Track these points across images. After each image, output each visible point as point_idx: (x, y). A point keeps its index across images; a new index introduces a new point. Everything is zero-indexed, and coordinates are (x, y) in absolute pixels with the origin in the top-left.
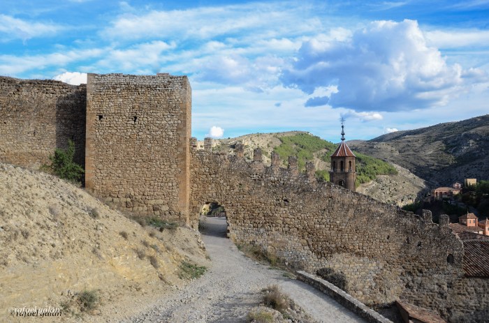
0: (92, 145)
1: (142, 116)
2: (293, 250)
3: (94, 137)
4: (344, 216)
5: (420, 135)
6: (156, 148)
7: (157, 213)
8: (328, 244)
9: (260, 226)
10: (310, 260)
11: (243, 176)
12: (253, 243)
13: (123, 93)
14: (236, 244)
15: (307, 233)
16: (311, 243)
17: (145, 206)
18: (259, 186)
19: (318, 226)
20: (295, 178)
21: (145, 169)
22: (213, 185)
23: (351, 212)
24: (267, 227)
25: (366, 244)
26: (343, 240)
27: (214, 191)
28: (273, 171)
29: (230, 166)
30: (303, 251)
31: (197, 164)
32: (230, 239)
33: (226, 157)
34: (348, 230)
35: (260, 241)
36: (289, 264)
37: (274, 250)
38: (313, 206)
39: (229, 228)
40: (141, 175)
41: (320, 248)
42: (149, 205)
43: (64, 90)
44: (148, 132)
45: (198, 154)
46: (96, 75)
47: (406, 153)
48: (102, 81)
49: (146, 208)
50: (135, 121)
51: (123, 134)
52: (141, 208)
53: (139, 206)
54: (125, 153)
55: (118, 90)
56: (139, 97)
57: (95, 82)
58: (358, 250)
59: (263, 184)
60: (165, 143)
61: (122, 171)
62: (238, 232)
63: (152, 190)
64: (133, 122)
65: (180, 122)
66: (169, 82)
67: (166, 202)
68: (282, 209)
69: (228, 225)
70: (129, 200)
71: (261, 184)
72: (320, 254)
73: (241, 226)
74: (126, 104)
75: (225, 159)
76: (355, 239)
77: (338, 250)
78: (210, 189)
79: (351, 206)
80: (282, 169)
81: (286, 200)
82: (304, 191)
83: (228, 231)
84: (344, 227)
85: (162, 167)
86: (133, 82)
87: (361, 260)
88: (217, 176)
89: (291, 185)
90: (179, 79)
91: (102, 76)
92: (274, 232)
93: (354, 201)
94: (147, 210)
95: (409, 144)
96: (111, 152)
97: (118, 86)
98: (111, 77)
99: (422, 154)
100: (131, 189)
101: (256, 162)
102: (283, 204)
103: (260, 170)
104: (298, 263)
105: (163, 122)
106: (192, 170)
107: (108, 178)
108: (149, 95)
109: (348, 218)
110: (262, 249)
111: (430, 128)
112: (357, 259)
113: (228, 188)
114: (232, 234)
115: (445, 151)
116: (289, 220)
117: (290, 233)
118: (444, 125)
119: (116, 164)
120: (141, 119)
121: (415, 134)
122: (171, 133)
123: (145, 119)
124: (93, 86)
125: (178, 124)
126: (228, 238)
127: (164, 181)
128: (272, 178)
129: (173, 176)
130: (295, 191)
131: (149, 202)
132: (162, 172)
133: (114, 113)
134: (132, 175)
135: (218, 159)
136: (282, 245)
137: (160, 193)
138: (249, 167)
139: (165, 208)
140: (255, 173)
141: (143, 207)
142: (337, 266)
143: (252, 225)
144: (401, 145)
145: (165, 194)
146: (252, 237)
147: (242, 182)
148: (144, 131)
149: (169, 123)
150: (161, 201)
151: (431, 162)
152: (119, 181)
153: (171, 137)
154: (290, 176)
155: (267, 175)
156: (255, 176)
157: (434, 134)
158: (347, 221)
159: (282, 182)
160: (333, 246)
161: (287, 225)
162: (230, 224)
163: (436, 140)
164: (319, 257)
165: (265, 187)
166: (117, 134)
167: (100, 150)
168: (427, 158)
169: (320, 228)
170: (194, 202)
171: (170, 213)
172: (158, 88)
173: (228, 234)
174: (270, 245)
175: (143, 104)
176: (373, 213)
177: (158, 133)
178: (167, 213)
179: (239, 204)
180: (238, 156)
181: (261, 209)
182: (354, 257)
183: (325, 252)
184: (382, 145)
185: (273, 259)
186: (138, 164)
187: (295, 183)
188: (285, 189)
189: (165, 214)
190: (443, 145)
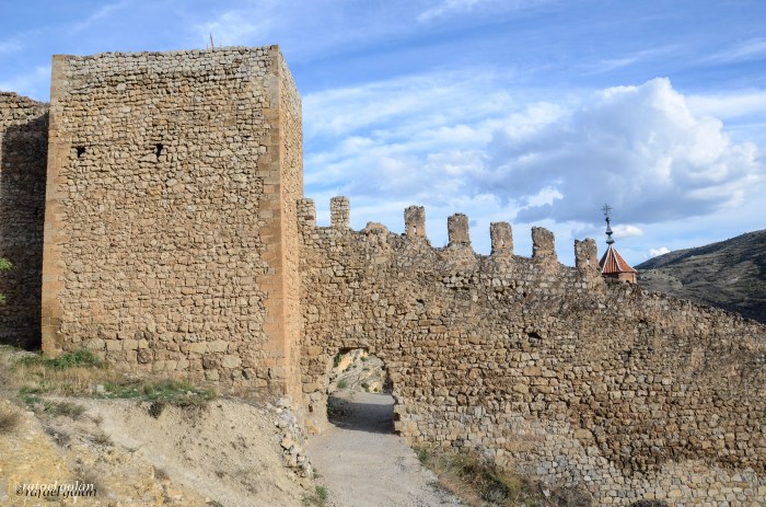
0: (59, 217)
1: (175, 143)
2: (558, 457)
3: (65, 196)
4: (681, 365)
5: (714, 254)
6: (209, 214)
7: (214, 374)
8: (645, 437)
9: (473, 400)
10: (605, 481)
11: (425, 279)
12: (458, 443)
13: (132, 93)
14: (416, 449)
15: (590, 413)
16: (602, 438)
17: (183, 358)
18: (466, 303)
19: (618, 394)
20: (552, 279)
21: (183, 268)
22: (356, 306)
23: (697, 353)
24: (491, 401)
25: (746, 437)
26: (684, 427)
27: (358, 321)
28: (497, 266)
29: (394, 259)
30: (584, 459)
31: (317, 257)
32: (402, 437)
33: (383, 238)
34: (695, 401)
35: (475, 438)
36: (553, 494)
37: (513, 460)
38: (601, 345)
39: (397, 409)
40: (172, 281)
41: (628, 450)
42: (192, 356)
43: (20, 111)
44: (188, 179)
45: (317, 236)
46: (72, 58)
47: (694, 284)
48: (86, 71)
49: (184, 363)
50: (158, 154)
51: (131, 187)
52: (172, 364)
53: (168, 357)
54: (136, 231)
55: (122, 87)
56: (167, 99)
57: (70, 74)
58: (726, 452)
59: (475, 298)
60: (229, 203)
61: (126, 272)
62: (420, 417)
63: (200, 317)
64: (154, 158)
65: (263, 149)
66: (237, 61)
67: (234, 346)
68: (525, 356)
69: (397, 402)
70: (144, 344)
71: (470, 297)
72: (628, 465)
73: (428, 402)
74: (138, 117)
75: (380, 244)
76: (713, 424)
77: (674, 453)
78: (347, 315)
79: (695, 339)
80: (519, 260)
81: (533, 335)
82: (575, 308)
83: (397, 417)
84: (682, 394)
85: (224, 259)
86: (154, 68)
87: (737, 478)
88: (364, 284)
89: (543, 296)
90: (260, 53)
91: (86, 59)
92: (509, 414)
93: (701, 326)
94: (189, 369)
95: (697, 269)
96: (102, 230)
97: (121, 78)
98: (106, 60)
99: (721, 283)
100: (149, 316)
101: (454, 246)
102: (526, 344)
103: (464, 264)
104: (575, 489)
105: (223, 154)
106: (305, 274)
107: (94, 292)
108: (191, 94)
109: (690, 369)
110: (482, 459)
111: (729, 242)
112: (724, 474)
113: (391, 311)
114: (406, 424)
115: (760, 277)
116: (544, 382)
117: (549, 416)
118: (753, 235)
119: (114, 257)
120: (172, 149)
121: (705, 253)
122: (244, 178)
123: (181, 148)
124: (66, 83)
125: (259, 155)
126: (398, 433)
127: (228, 293)
128: (496, 282)
129: (250, 280)
130: (555, 310)
131: (192, 347)
132: (223, 273)
133: (112, 140)
134: (152, 283)
135: (365, 244)
136: (530, 445)
137: (220, 325)
138: (440, 258)
139: (232, 362)
140: (453, 273)
141: (178, 359)
142: (675, 494)
143: (453, 400)
144: (685, 272)
145: (231, 326)
146: (456, 429)
147: (424, 295)
148: (179, 175)
149: (238, 153)
150: (221, 346)
151: (739, 296)
152: (119, 300)
153: (243, 186)
154: (539, 275)
155: (484, 276)
156: (454, 279)
157: (738, 251)
158: (688, 378)
159: (520, 290)
160: (661, 442)
161: (540, 396)
162: (400, 401)
163: (741, 260)
164: (627, 472)
165: (480, 304)
166: (116, 186)
167: (77, 226)
168: (731, 289)
169: (623, 400)
170: (311, 349)
171: (244, 373)
172: (211, 77)
173: (397, 425)
174: (501, 446)
175: (175, 114)
176: (752, 356)
177: (211, 179)
178: (237, 373)
179: (419, 350)
180: (412, 234)
181: (473, 359)
182: (716, 469)
183: (643, 459)
184: (654, 274)
185: (512, 483)
186: (165, 256)
187: (554, 291)
188: (528, 307)
189: (232, 377)
190: (755, 267)
